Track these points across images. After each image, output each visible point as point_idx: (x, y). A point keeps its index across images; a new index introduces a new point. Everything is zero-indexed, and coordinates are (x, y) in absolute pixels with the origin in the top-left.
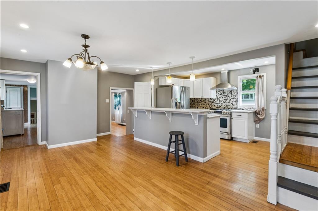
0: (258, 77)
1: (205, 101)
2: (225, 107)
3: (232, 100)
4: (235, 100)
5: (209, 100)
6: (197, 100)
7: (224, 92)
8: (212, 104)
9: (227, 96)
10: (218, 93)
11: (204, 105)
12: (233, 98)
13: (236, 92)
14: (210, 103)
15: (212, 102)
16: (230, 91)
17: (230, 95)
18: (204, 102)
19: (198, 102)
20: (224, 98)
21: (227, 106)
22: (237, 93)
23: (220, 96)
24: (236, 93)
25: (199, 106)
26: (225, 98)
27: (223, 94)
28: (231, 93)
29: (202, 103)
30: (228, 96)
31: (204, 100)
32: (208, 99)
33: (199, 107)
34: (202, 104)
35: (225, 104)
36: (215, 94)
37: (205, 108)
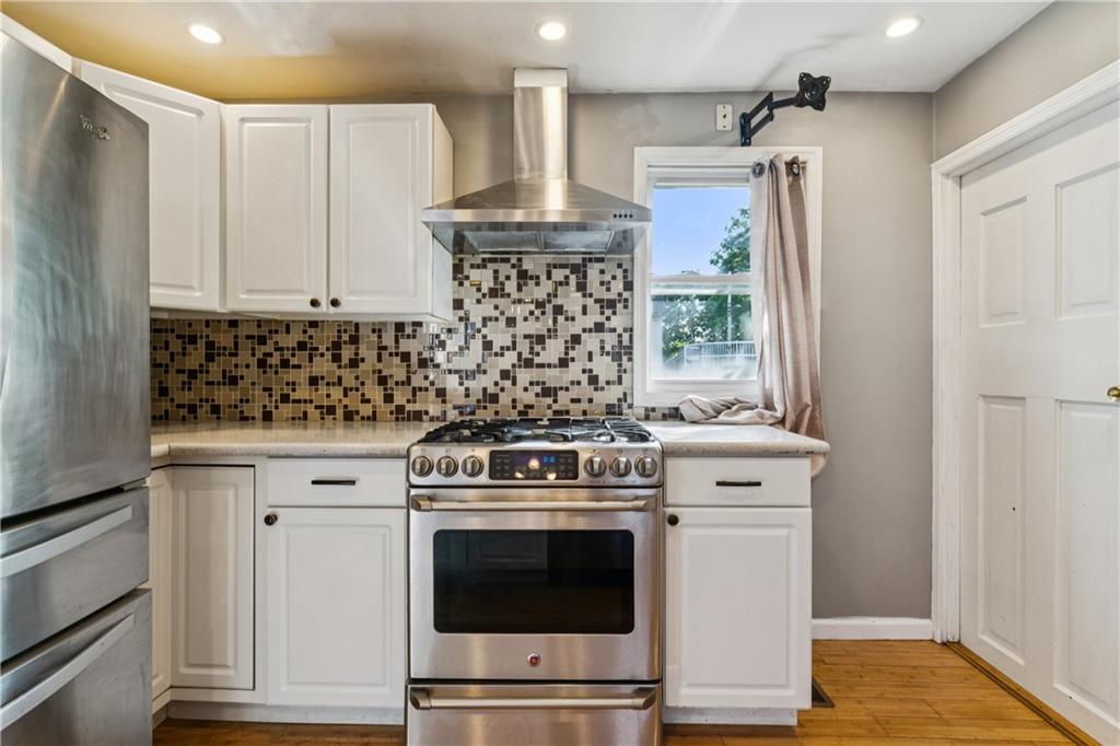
0: (783, 168)
1: (347, 353)
2: (529, 398)
3: (591, 342)
4: (610, 340)
5: (388, 338)
6: (262, 340)
7: (523, 276)
8: (417, 381)
9: (549, 308)
10: (475, 275)
11: (337, 393)
12: (599, 327)
13: (619, 273)
14: (397, 371)
15: (414, 359)
16: (575, 269)
17: (572, 300)
18: (336, 358)
19: (275, 360)
20: (522, 328)
21: (548, 392)
22: (629, 286)
23: (487, 308)
24: (618, 286)
25: (285, 398)
26: (533, 327)
27: (511, 286)
28: (581, 287)
29: (316, 371)
30: (558, 310)
31: (336, 345)
32: (378, 330)
33: (287, 410)
34: (314, 381)
35: (534, 374)
36: (448, 289)
37: (349, 416)
